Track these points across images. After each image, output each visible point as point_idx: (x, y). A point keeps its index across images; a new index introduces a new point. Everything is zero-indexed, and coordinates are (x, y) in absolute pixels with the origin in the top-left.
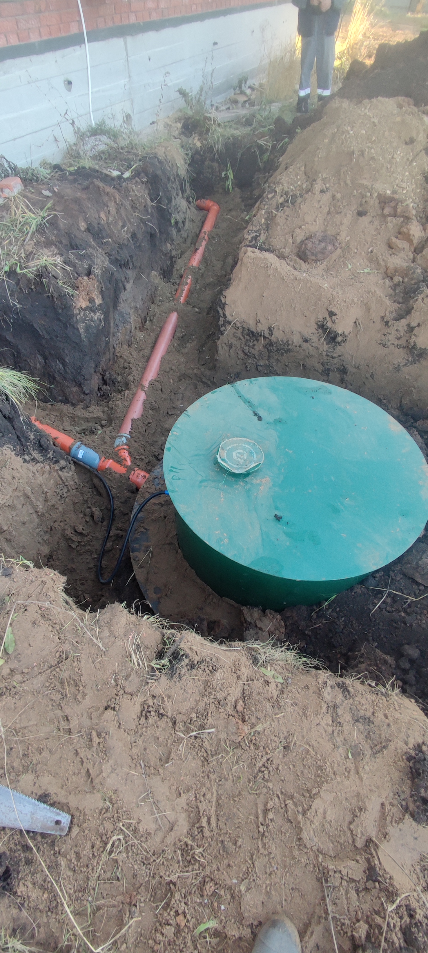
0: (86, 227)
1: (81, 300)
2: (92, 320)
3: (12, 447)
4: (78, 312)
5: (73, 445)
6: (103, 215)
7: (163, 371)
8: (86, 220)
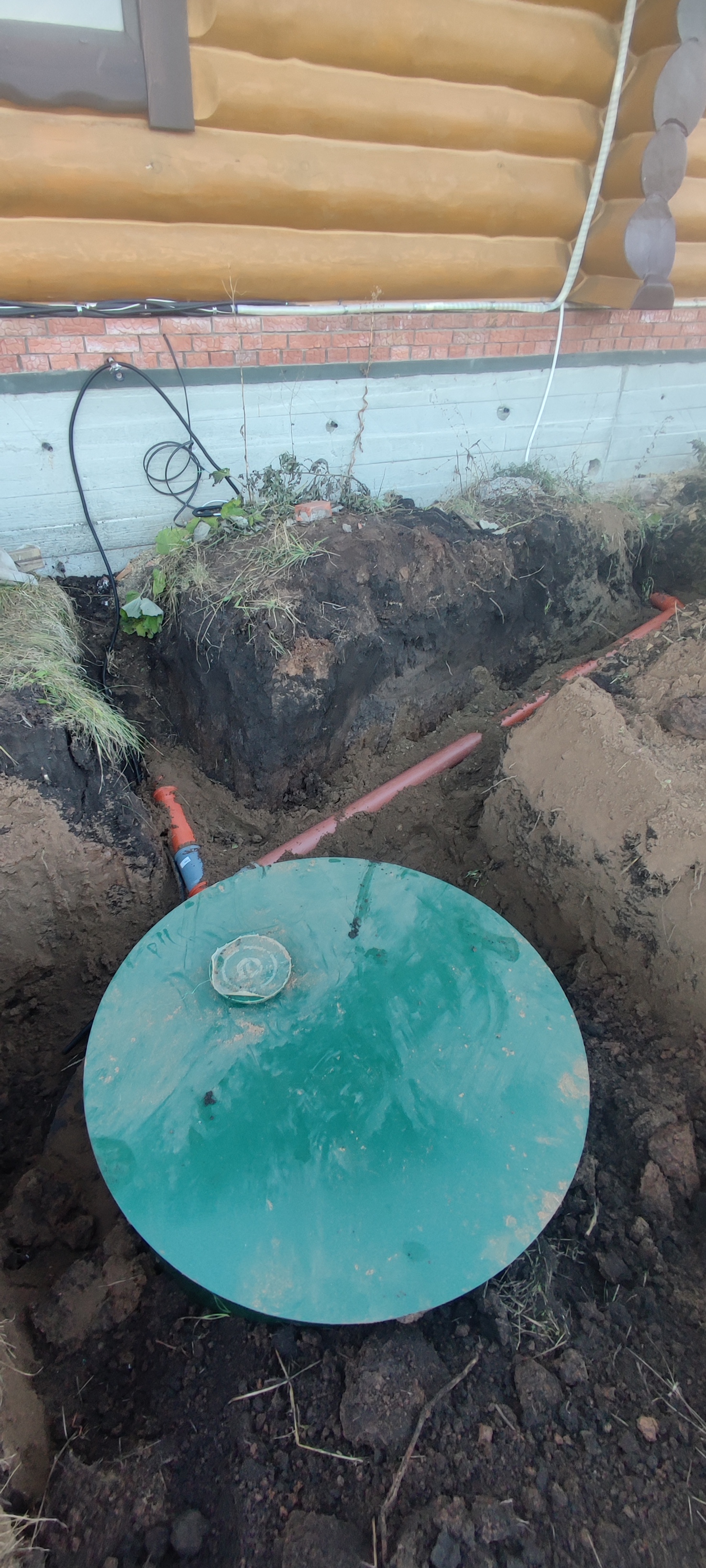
0: (367, 579)
1: (291, 665)
2: (298, 694)
3: (61, 804)
4: (279, 678)
5: (186, 845)
6: (404, 572)
7: (391, 807)
8: (370, 571)
